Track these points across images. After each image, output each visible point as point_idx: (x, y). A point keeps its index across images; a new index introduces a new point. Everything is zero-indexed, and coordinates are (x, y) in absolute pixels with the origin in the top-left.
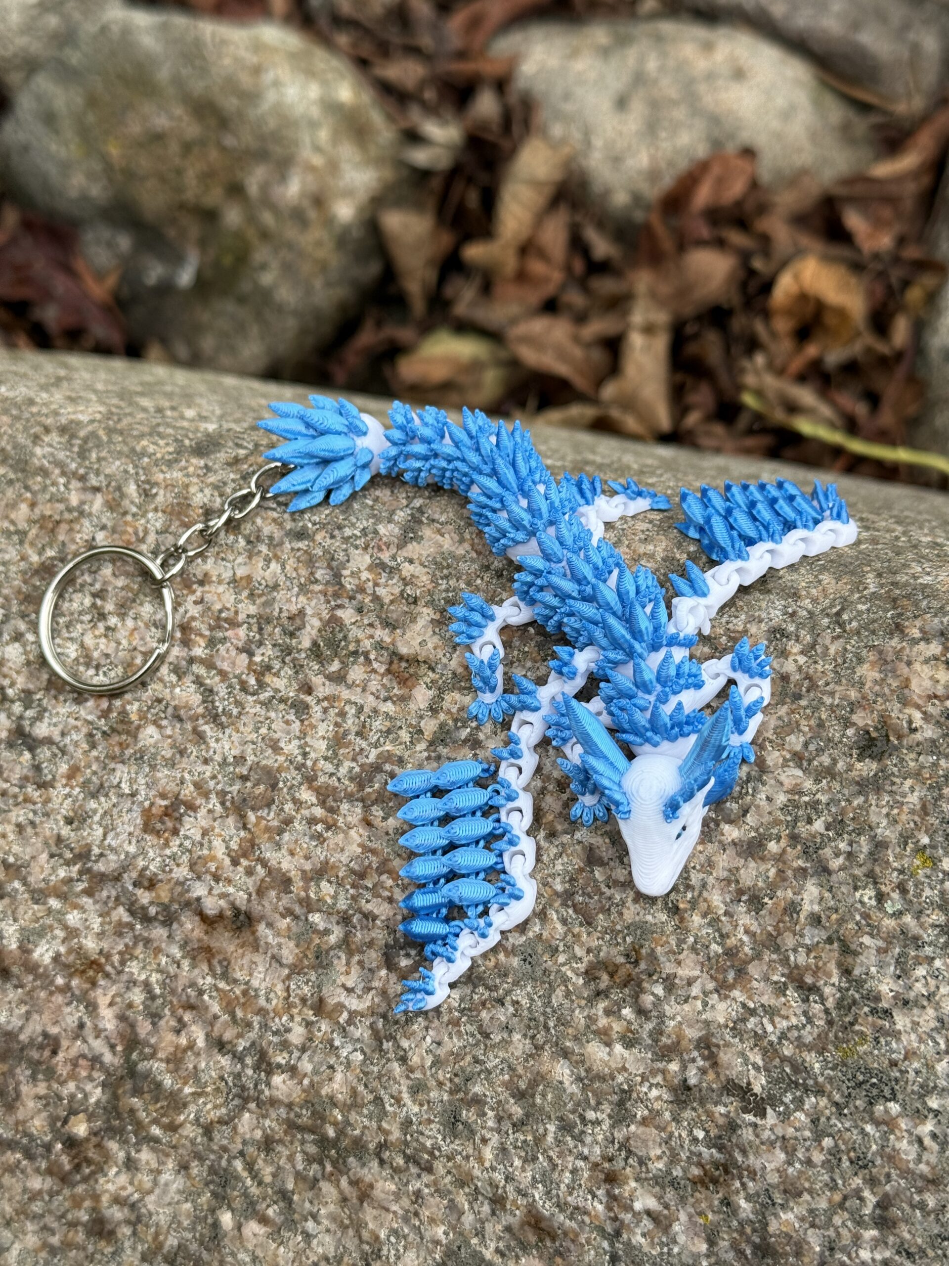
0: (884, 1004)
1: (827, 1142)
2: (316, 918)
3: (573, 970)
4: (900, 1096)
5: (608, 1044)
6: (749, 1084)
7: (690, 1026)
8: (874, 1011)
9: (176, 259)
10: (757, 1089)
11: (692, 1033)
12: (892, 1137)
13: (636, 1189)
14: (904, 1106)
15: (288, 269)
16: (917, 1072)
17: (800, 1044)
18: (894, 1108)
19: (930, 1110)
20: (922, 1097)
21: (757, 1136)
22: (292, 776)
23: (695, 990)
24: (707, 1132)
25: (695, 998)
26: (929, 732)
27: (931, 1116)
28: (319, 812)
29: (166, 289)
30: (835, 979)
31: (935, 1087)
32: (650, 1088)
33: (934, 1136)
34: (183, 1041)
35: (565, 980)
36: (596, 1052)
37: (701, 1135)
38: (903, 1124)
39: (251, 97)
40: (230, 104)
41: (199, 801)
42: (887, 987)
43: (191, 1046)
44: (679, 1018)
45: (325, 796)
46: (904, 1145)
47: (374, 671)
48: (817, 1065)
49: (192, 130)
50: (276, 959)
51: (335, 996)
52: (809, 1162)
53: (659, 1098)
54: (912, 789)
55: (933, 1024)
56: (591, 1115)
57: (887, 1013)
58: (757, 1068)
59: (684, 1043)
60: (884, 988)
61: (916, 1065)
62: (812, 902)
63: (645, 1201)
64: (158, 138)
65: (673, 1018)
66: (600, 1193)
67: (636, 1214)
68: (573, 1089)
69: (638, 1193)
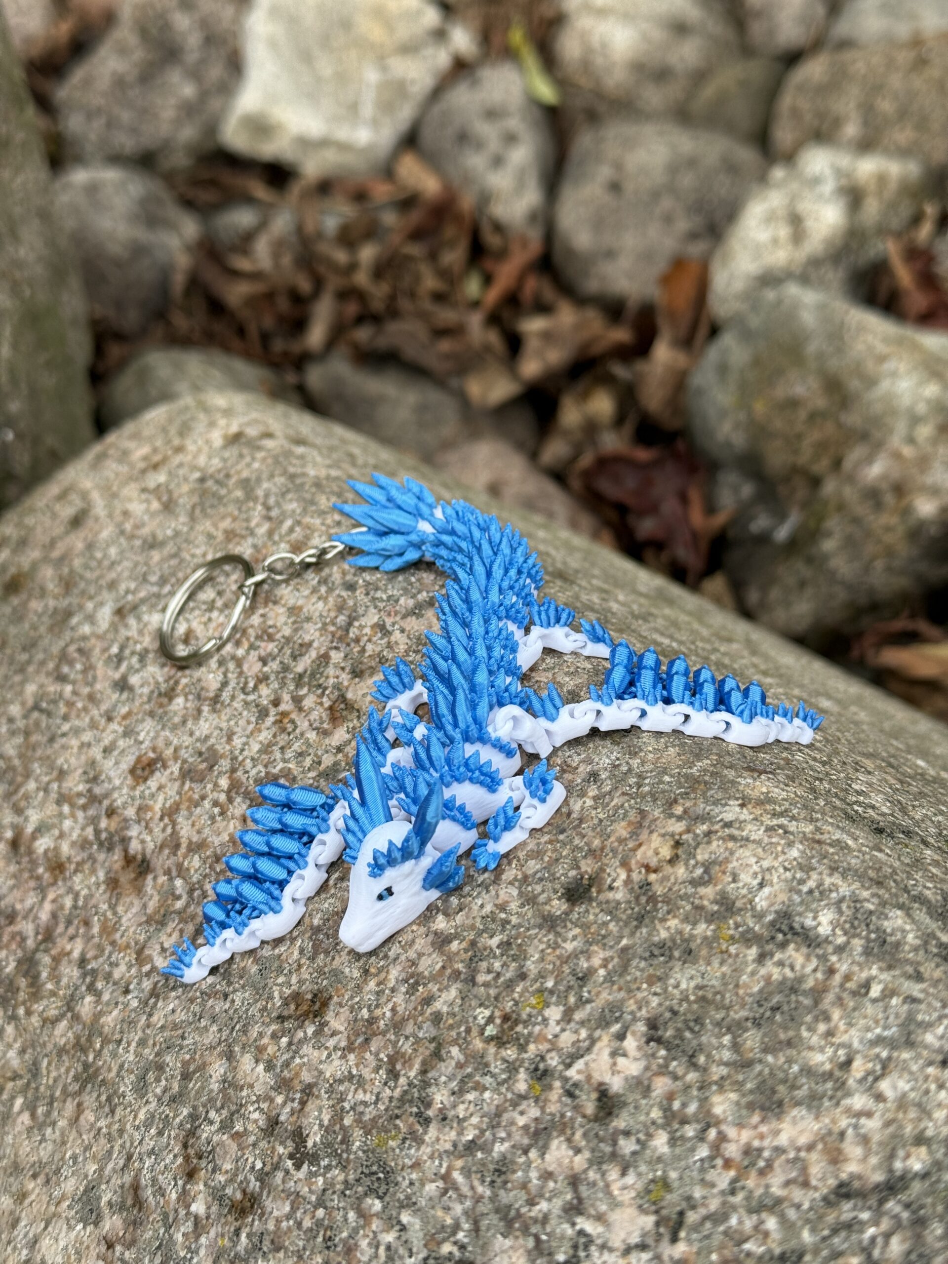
0: (430, 1113)
1: (321, 1212)
2: (179, 883)
3: (281, 992)
4: (387, 1199)
5: (257, 1061)
6: (307, 1135)
7: (309, 1071)
8: (419, 1115)
9: (781, 516)
10: (310, 1144)
11: (307, 1077)
12: (361, 1232)
13: (200, 1192)
14: (385, 1208)
15: (850, 544)
16: (411, 1184)
17: (358, 1121)
18: (377, 1205)
19: (399, 1222)
20: (402, 1207)
21: (284, 1182)
22: (225, 764)
23: (331, 1043)
24: (264, 1164)
25: (326, 1048)
26: (620, 895)
27: (397, 1228)
28: (223, 797)
29: (764, 539)
30: (412, 1074)
31: (415, 1204)
32: (255, 1110)
33: (389, 1248)
34: (68, 947)
35: (271, 998)
36: (246, 1062)
37: (259, 1165)
38: (375, 1225)
39: (871, 382)
40: (854, 384)
41: (170, 763)
42: (440, 1097)
43: (69, 954)
44: (305, 1060)
45: (235, 786)
46: (364, 1243)
47: (321, 704)
48: (358, 1143)
49: (820, 402)
50: (145, 906)
51: (154, 951)
52: (299, 1225)
53: (256, 1121)
54: (574, 938)
55: (448, 1146)
56: (212, 1114)
57: (427, 1121)
58: (321, 1126)
59: (296, 1082)
60: (438, 1098)
61: (414, 1176)
62: (445, 1002)
63: (198, 1207)
64: (793, 404)
65: (301, 1057)
66: (180, 1183)
67: (188, 1214)
68: (215, 1087)
69: (201, 1196)
